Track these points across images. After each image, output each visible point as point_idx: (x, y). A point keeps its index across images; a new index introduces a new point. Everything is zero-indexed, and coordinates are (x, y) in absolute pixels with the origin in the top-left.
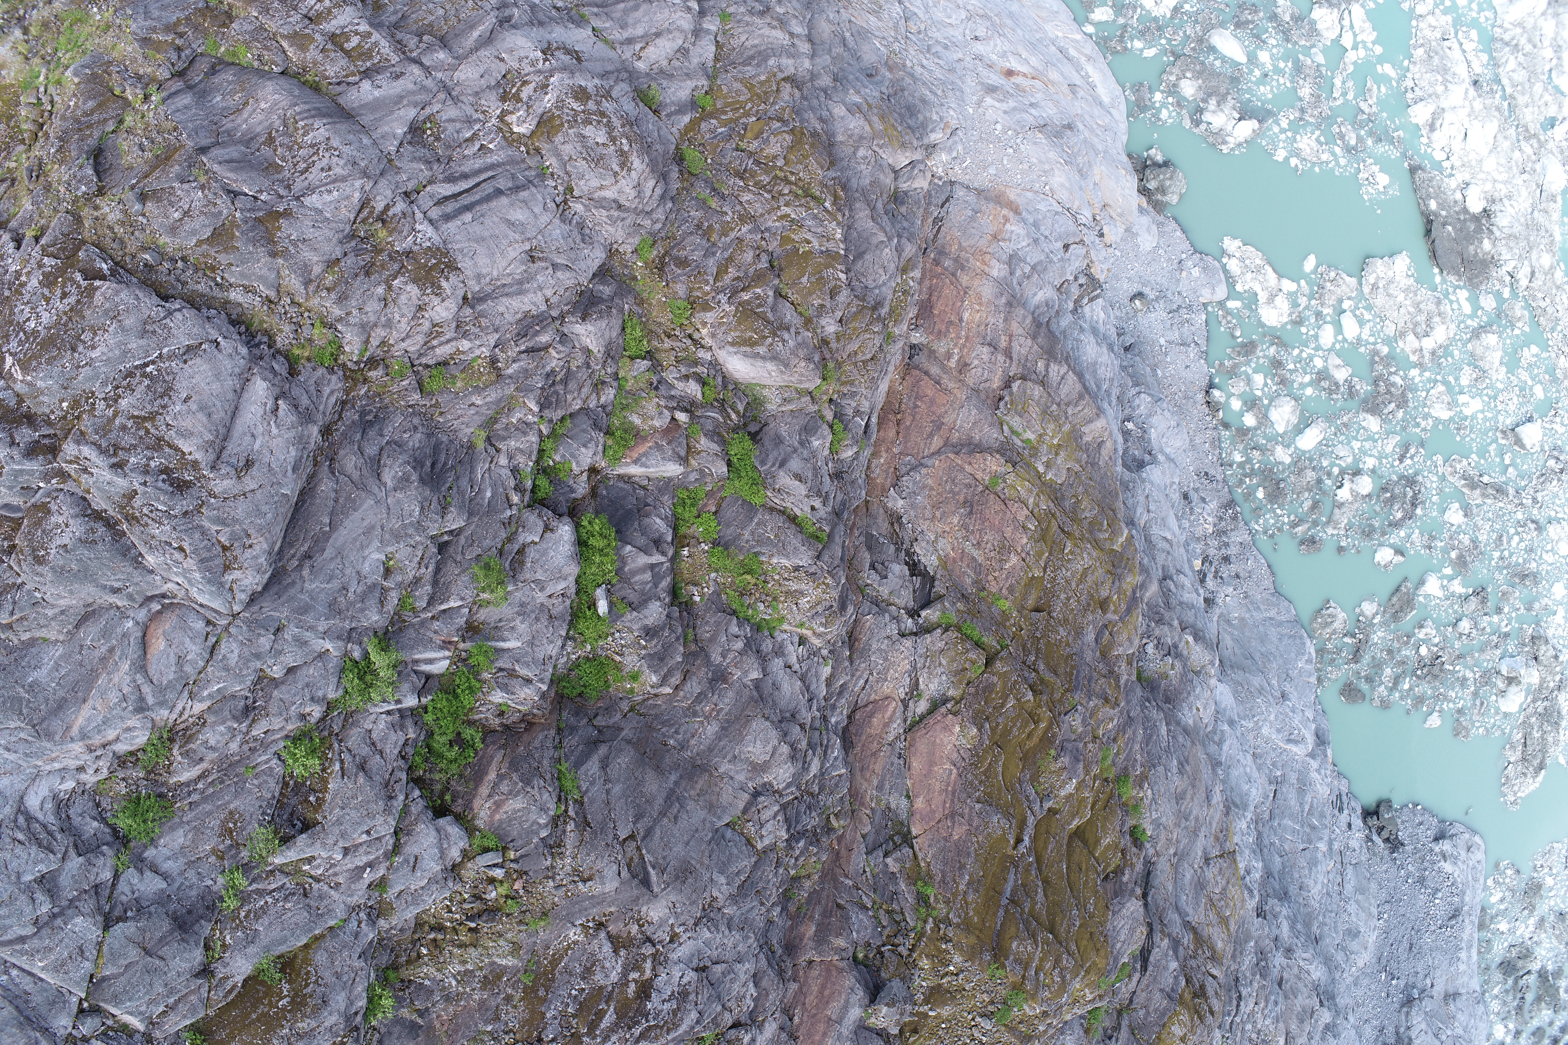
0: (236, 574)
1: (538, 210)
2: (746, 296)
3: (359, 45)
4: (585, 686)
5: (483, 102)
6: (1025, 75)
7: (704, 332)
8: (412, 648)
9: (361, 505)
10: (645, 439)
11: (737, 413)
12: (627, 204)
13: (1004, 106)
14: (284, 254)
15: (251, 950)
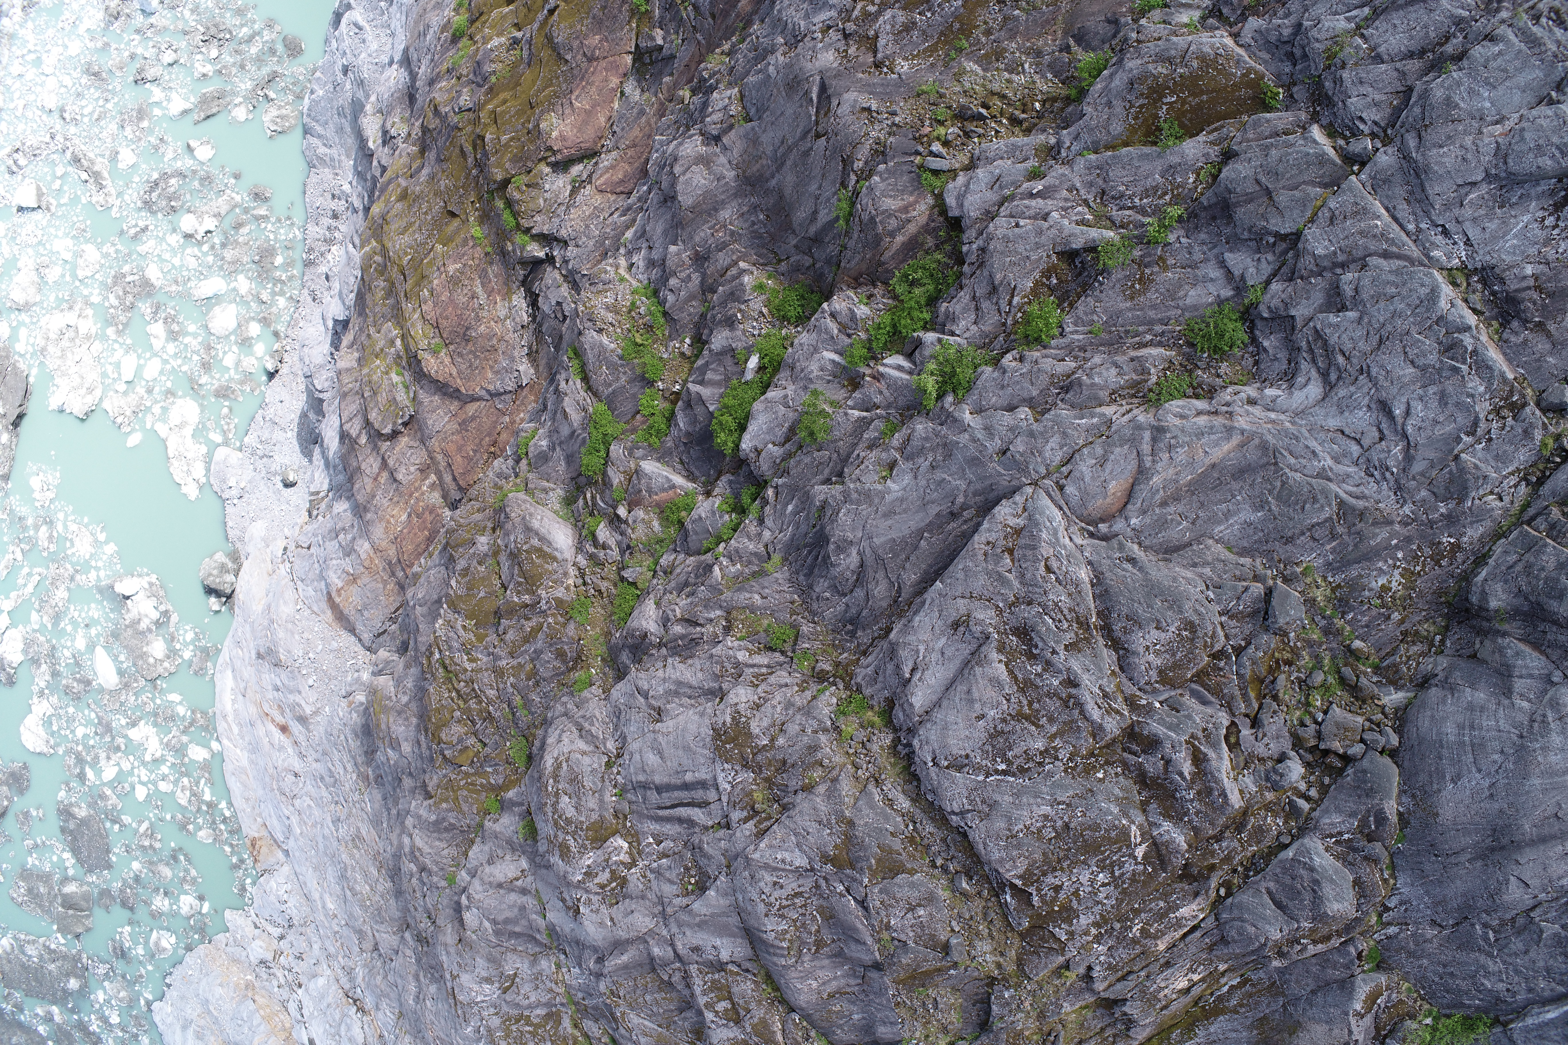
0: (1013, 522)
1: (637, 757)
2: (526, 598)
3: (719, 1001)
4: (802, 297)
5: (641, 886)
6: (273, 721)
7: (571, 582)
8: (907, 386)
9: (886, 543)
10: (658, 505)
11: (585, 498)
12: (574, 729)
13: (298, 699)
14: (842, 819)
15: (1175, 159)
